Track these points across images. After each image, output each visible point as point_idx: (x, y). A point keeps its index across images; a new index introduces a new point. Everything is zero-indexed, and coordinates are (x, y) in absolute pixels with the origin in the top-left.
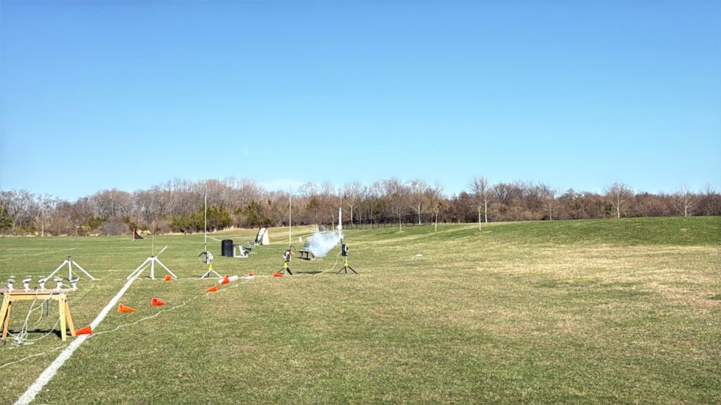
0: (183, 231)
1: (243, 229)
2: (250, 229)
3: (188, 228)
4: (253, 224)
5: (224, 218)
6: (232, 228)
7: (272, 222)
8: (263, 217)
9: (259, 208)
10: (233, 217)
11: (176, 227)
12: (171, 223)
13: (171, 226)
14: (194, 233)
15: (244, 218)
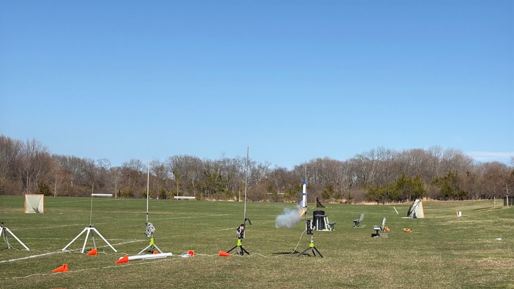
0: (377, 201)
1: (436, 201)
2: (444, 201)
3: (381, 198)
4: (447, 196)
5: (417, 189)
6: (425, 199)
7: (468, 195)
8: (458, 188)
9: (455, 180)
10: (426, 187)
11: (372, 196)
12: (367, 192)
13: (367, 196)
14: (387, 204)
15: (438, 190)
